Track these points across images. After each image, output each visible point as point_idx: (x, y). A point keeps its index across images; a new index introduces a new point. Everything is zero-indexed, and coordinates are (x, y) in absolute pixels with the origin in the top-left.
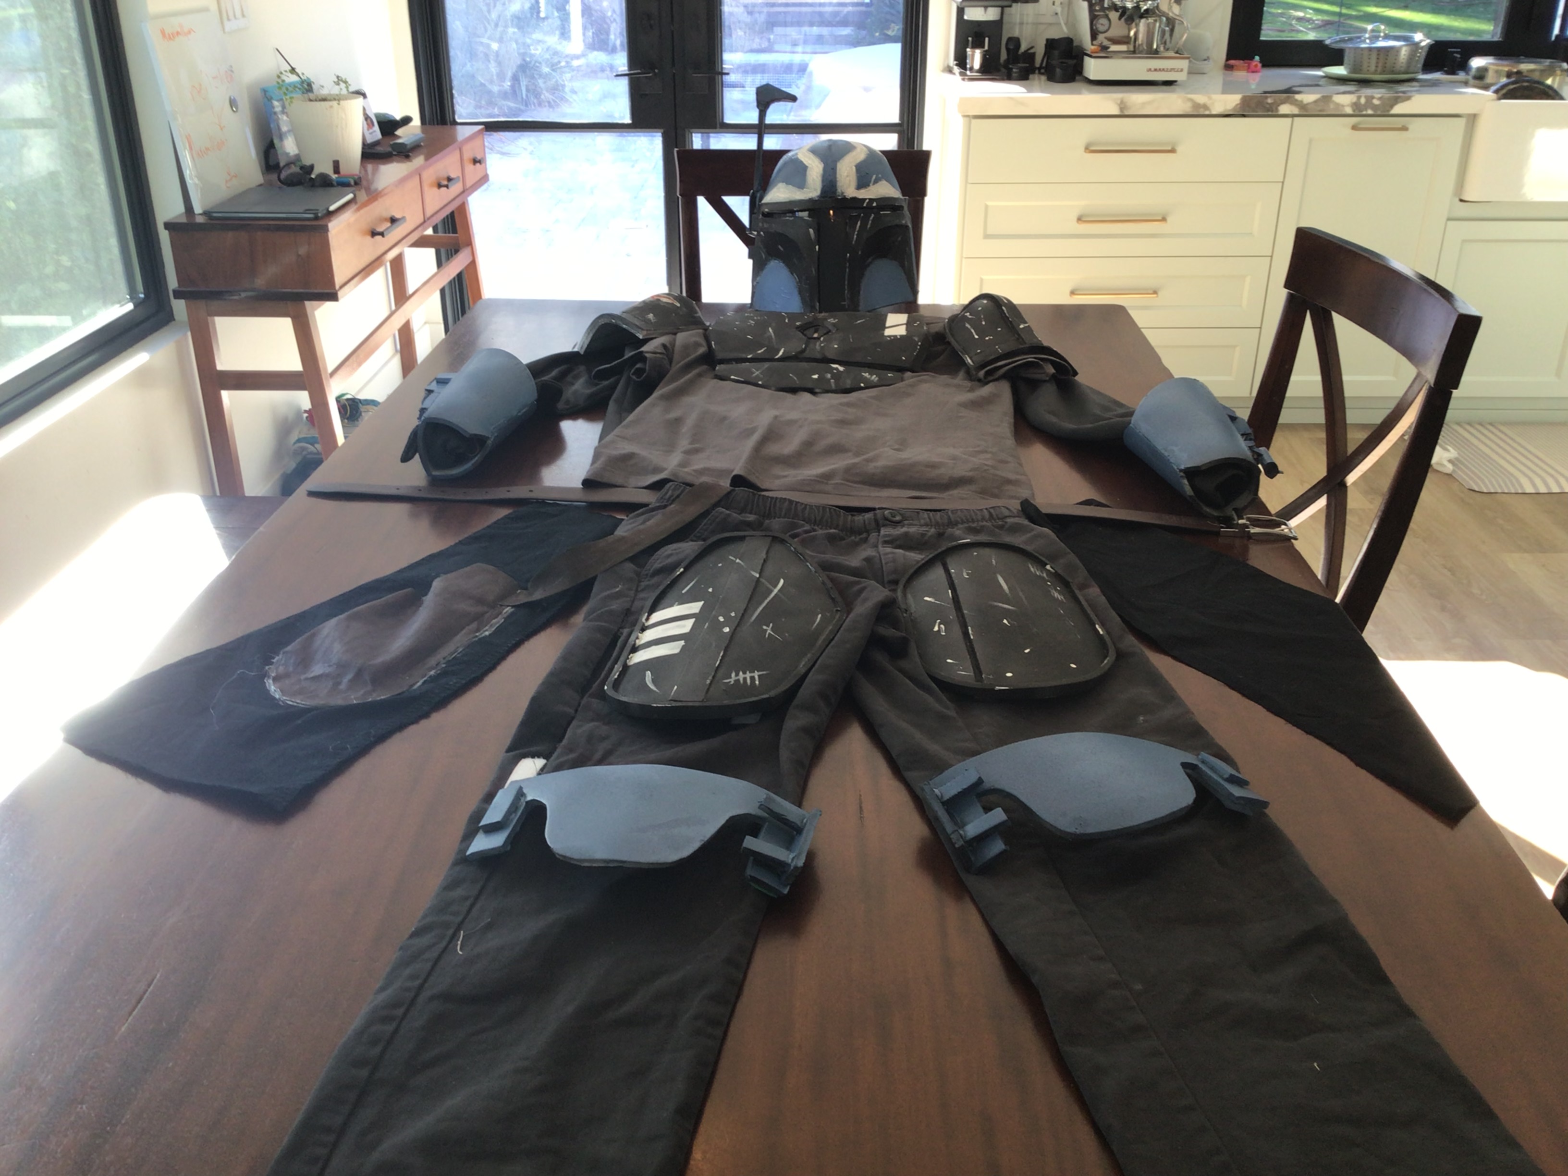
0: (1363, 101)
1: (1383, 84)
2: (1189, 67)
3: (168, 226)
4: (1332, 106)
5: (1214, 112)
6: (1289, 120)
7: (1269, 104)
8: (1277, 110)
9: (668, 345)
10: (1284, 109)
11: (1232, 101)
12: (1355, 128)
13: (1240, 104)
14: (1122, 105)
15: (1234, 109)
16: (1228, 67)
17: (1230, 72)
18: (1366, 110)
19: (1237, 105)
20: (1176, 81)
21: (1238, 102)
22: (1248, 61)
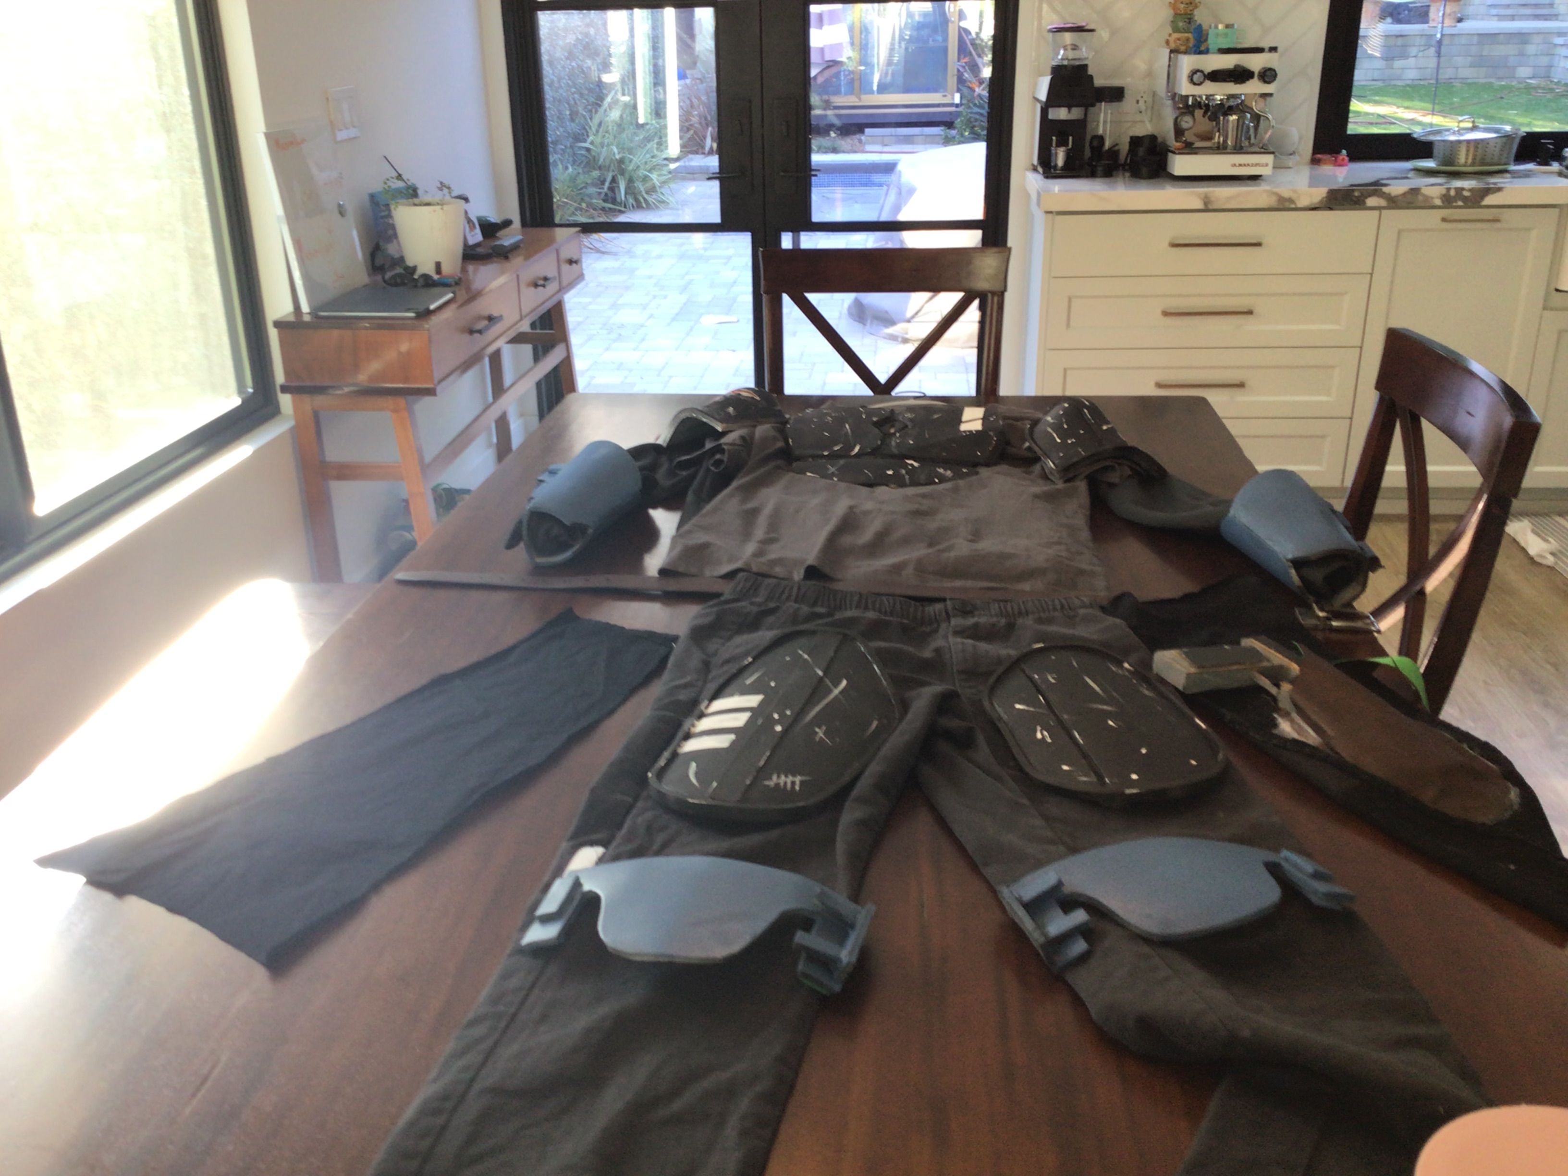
0: (1452, 193)
1: (1473, 176)
2: (1274, 163)
3: (277, 324)
4: (1420, 198)
5: (1300, 205)
6: (1376, 213)
7: (1356, 197)
8: (1364, 203)
9: (747, 437)
10: (1371, 201)
11: (1319, 194)
12: (1444, 220)
13: (1326, 197)
14: (1207, 201)
15: (1321, 202)
16: (1315, 161)
17: (1316, 166)
18: (1456, 201)
19: (1323, 198)
20: (1260, 176)
21: (1324, 195)
22: (1334, 155)
